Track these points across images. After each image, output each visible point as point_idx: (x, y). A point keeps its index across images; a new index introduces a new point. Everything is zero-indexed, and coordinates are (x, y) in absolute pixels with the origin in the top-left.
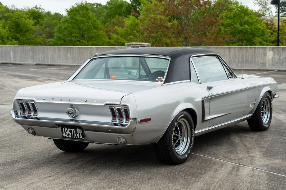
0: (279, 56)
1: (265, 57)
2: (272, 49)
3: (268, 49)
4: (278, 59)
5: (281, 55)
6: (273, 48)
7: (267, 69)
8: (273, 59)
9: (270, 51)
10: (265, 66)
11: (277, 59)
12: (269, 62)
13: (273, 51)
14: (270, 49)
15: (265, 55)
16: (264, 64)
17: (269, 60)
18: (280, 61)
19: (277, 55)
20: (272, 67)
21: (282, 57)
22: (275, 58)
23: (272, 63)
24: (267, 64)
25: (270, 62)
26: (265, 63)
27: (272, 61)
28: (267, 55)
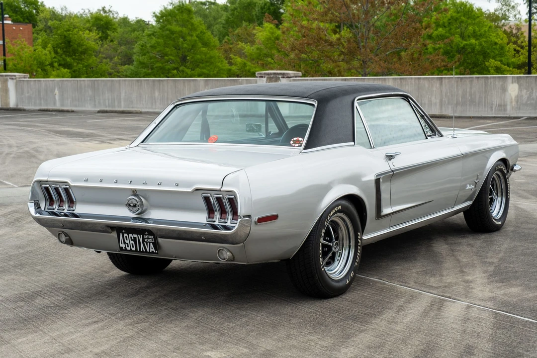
0: (529, 93)
1: (505, 95)
2: (516, 79)
3: (510, 81)
4: (528, 98)
5: (533, 91)
6: (518, 77)
7: (508, 116)
8: (518, 97)
9: (512, 83)
10: (505, 110)
11: (525, 97)
12: (511, 102)
13: (518, 83)
14: (514, 81)
15: (504, 90)
16: (502, 106)
17: (512, 99)
18: (532, 101)
19: (525, 91)
20: (518, 111)
21: (534, 94)
22: (522, 96)
23: (517, 105)
24: (509, 108)
25: (514, 103)
26: (505, 105)
27: (517, 102)
28: (508, 91)
